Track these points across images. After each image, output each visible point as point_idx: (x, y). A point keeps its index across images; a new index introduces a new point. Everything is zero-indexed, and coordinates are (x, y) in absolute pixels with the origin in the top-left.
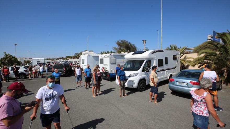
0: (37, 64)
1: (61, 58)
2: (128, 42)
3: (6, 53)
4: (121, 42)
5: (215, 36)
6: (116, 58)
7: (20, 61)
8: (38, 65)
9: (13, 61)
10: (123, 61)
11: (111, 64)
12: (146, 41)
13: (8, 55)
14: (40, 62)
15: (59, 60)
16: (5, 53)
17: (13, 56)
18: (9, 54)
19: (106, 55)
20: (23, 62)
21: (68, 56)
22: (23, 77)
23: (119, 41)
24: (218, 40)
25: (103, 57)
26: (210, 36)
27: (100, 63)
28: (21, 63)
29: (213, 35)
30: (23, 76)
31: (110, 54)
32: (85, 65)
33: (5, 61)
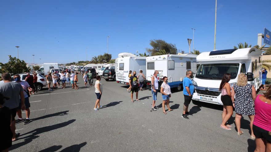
0: (52, 70)
1: (72, 64)
2: (165, 42)
3: (12, 57)
4: (156, 42)
5: (267, 35)
6: (174, 61)
7: (29, 67)
8: (53, 72)
9: (22, 67)
10: (182, 66)
11: (169, 69)
12: (191, 40)
13: (14, 59)
14: (53, 68)
15: (71, 65)
16: (10, 56)
17: (21, 60)
18: (15, 57)
19: (160, 57)
20: (32, 68)
21: (81, 62)
22: (39, 89)
23: (154, 41)
24: (269, 40)
25: (155, 59)
26: (261, 34)
27: (148, 69)
28: (30, 69)
29: (264, 34)
30: (39, 87)
31: (168, 56)
32: (125, 72)
33: (10, 66)
